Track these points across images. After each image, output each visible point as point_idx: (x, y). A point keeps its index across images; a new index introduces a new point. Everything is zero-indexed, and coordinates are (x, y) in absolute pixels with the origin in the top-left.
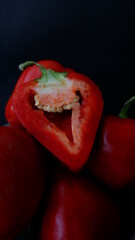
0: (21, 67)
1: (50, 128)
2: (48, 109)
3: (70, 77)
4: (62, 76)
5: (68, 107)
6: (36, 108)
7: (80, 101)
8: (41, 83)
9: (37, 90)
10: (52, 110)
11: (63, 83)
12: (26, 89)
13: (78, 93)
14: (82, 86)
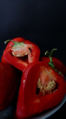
0: (5, 42)
1: (20, 62)
2: (18, 56)
3: (26, 44)
4: (22, 44)
5: (26, 54)
6: (13, 56)
7: (31, 51)
8: (14, 47)
9: (13, 50)
10: (20, 56)
11: (23, 46)
12: (8, 50)
13: (29, 49)
14: (31, 46)
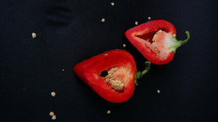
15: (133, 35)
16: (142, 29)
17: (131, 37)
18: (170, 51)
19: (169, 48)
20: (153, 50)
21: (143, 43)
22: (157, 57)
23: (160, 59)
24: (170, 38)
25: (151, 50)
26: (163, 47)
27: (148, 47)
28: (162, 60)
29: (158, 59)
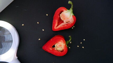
15: (55, 28)
16: (55, 23)
17: (56, 29)
18: (72, 16)
19: (70, 16)
20: (67, 23)
21: (61, 26)
22: (70, 24)
23: (72, 23)
24: (66, 12)
25: (66, 24)
26: (68, 18)
27: (64, 25)
28: (73, 22)
29: (71, 24)
